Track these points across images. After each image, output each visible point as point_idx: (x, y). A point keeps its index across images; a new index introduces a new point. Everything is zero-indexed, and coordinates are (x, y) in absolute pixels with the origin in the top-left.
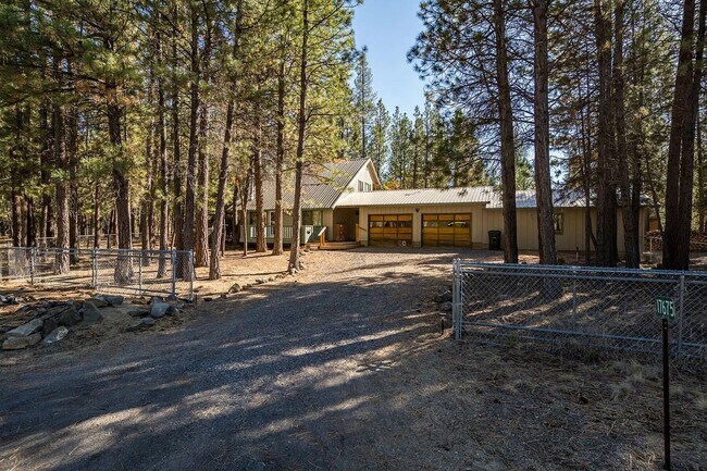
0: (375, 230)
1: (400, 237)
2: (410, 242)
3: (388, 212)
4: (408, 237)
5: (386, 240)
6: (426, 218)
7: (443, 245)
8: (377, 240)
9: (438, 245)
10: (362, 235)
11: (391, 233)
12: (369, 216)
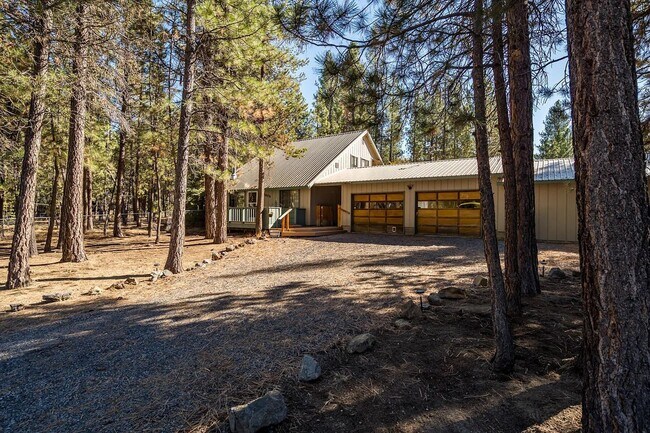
0: (360, 213)
1: (390, 221)
2: (401, 228)
3: (374, 191)
4: (399, 222)
5: (372, 225)
6: (421, 196)
7: (444, 232)
8: (362, 225)
9: (437, 232)
10: (345, 219)
11: (378, 216)
12: (353, 196)
